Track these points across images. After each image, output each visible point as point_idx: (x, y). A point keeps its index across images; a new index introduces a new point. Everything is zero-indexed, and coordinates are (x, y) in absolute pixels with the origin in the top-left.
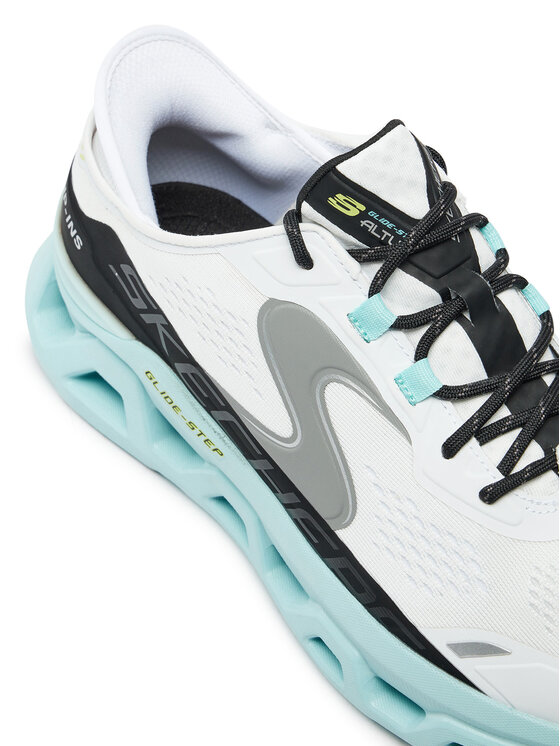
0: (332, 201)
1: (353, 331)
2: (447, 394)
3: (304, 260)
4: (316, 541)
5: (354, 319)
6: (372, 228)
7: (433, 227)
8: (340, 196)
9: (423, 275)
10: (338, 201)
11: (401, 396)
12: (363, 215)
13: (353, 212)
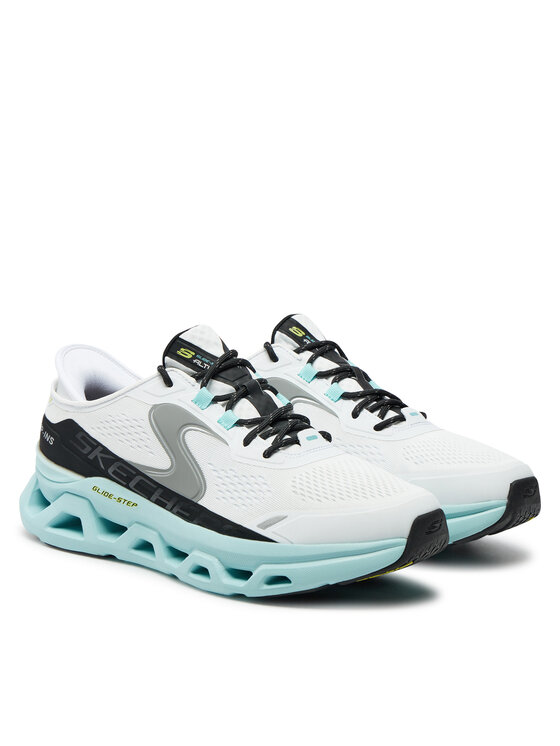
0: (179, 353)
1: (195, 406)
2: (240, 423)
3: (168, 382)
4: (187, 515)
5: (196, 402)
6: (199, 363)
7: (226, 360)
8: (182, 349)
9: (226, 381)
10: (182, 352)
11: (222, 428)
12: (194, 357)
13: (189, 356)
